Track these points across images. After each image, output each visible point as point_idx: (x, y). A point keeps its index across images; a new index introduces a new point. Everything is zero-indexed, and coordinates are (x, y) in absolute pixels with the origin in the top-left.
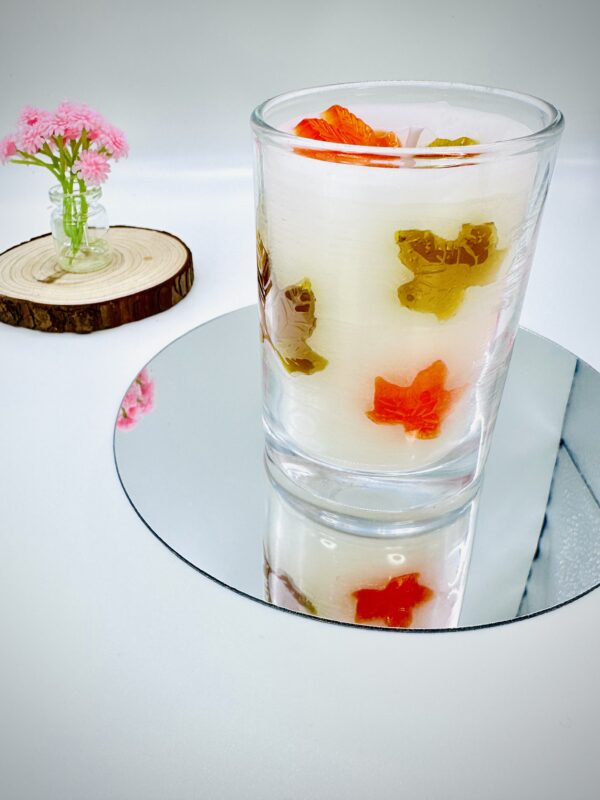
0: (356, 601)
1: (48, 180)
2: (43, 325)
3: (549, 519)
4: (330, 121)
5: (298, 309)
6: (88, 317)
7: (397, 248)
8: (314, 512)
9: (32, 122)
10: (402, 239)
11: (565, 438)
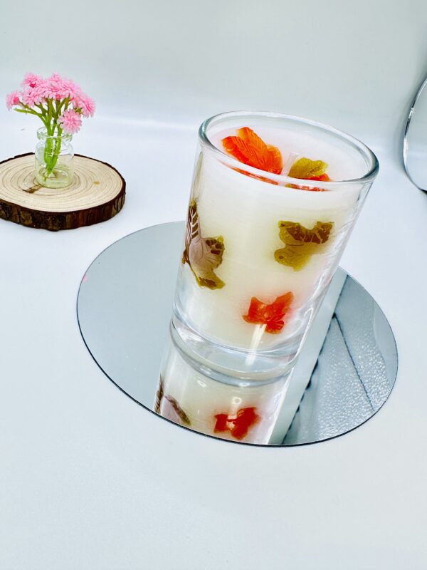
0: (216, 420)
1: (39, 123)
2: (26, 223)
3: (319, 362)
4: (242, 137)
5: (213, 252)
6: (58, 221)
7: (279, 230)
8: (197, 366)
9: (33, 86)
10: (283, 225)
11: (337, 313)
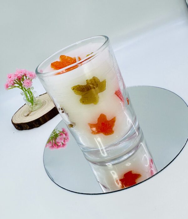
2: (28, 128)
5: (62, 112)
6: (37, 122)
9: (10, 78)
10: (73, 89)
